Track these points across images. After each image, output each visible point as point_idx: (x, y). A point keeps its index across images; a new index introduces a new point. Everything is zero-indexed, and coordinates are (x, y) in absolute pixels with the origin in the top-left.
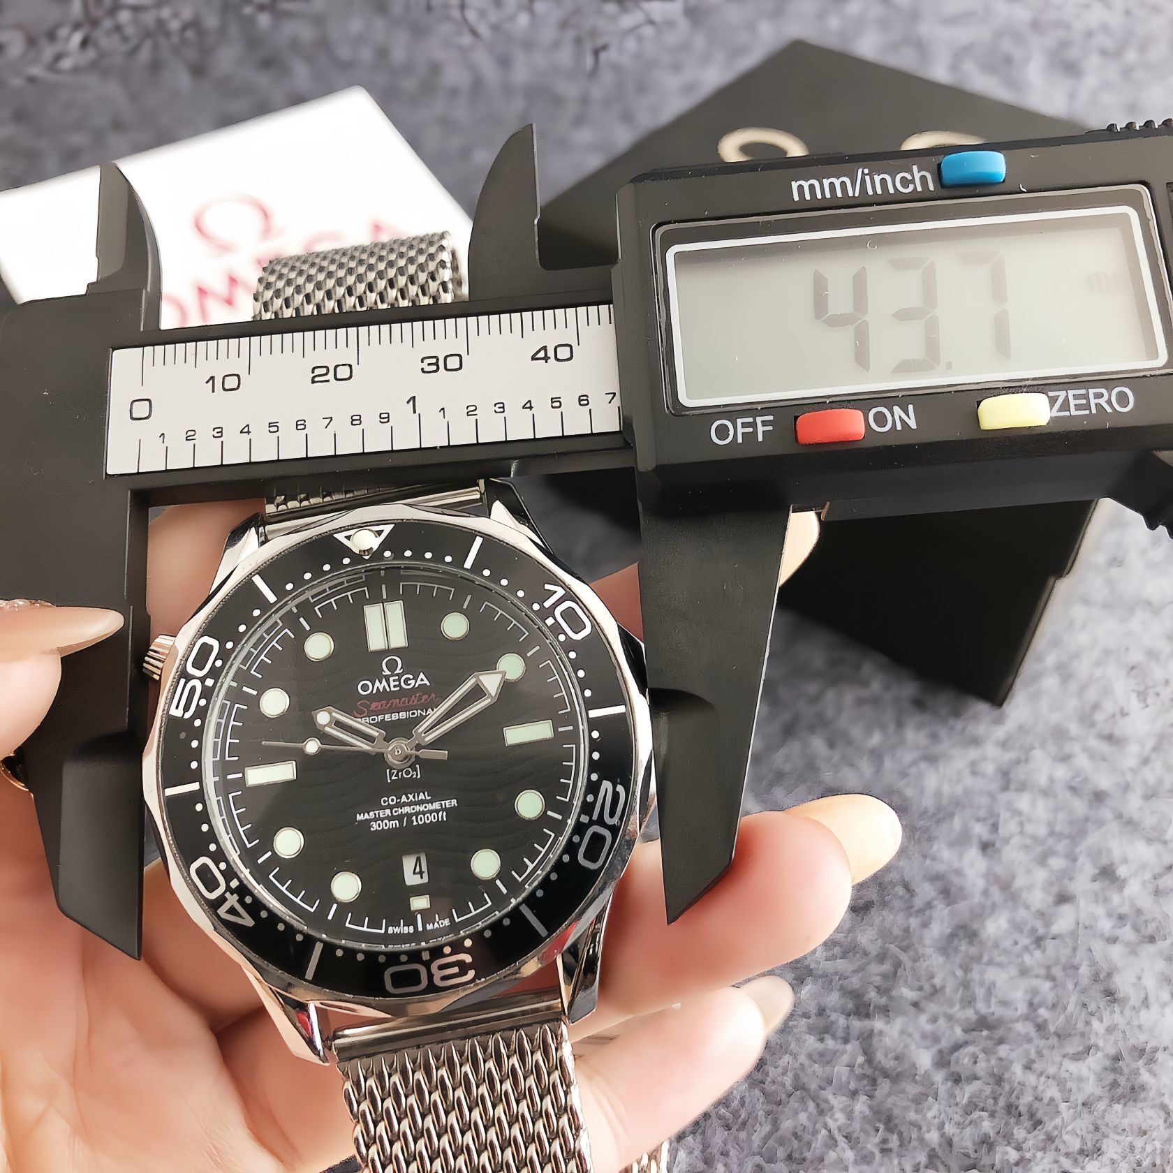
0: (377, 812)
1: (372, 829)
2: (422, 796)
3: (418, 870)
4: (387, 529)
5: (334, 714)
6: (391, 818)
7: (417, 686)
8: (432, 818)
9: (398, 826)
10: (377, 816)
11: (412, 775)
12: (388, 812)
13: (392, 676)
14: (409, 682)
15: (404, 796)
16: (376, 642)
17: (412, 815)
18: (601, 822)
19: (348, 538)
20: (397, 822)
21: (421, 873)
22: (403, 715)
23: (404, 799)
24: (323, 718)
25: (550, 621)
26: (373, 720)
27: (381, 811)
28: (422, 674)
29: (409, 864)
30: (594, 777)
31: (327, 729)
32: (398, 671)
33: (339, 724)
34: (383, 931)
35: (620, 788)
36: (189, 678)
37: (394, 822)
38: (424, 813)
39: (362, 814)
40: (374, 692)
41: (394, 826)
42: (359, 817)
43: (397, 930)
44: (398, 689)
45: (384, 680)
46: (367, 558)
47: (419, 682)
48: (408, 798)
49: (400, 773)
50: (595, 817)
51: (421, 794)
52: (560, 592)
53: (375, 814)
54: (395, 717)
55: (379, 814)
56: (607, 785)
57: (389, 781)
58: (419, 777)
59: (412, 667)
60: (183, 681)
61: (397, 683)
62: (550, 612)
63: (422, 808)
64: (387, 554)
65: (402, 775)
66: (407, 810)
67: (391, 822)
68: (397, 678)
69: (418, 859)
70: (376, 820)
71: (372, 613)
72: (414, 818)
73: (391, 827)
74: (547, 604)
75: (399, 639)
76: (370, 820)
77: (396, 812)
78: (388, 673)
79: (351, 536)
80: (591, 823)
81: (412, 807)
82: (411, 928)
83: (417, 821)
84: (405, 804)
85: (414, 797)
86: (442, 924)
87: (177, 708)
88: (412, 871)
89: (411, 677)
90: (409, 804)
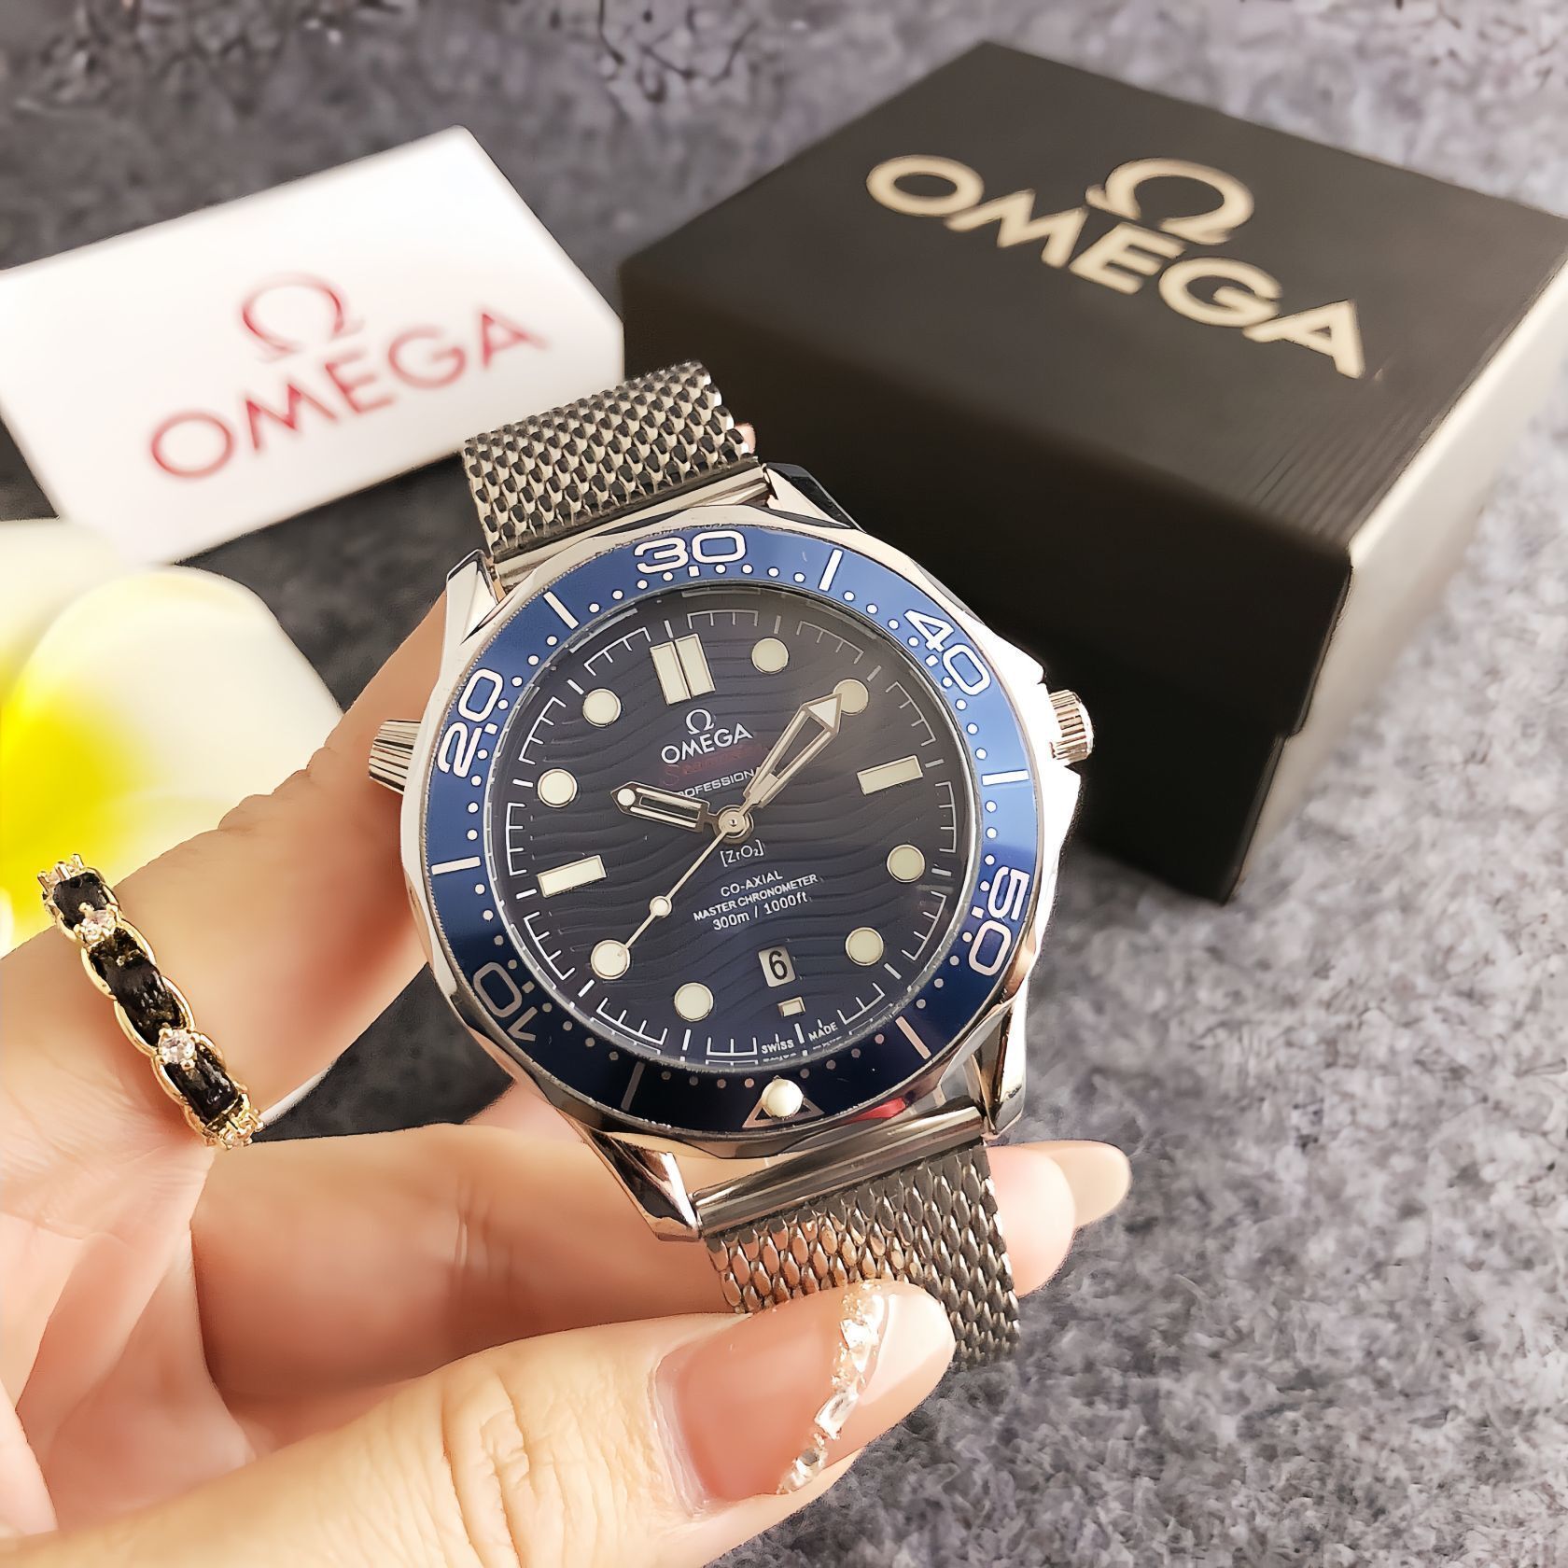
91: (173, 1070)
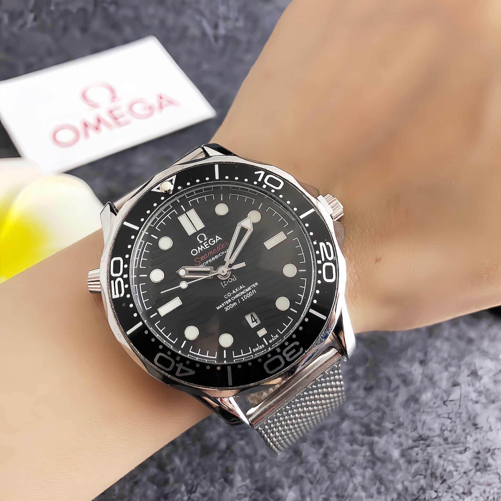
0: (225, 303)
1: (226, 311)
2: (241, 287)
3: (253, 320)
4: (174, 178)
5: (186, 269)
6: (232, 302)
7: (217, 242)
8: (250, 295)
9: (237, 304)
10: (226, 304)
11: (233, 280)
12: (229, 300)
13: (204, 242)
14: (213, 242)
15: (233, 291)
16: (190, 231)
17: (240, 297)
18: (327, 261)
19: (158, 189)
20: (235, 303)
21: (256, 321)
22: (217, 257)
23: (234, 292)
24: (182, 272)
25: (264, 186)
26: (205, 264)
27: (226, 302)
28: (216, 236)
29: (248, 318)
30: (315, 243)
31: (186, 276)
32: (205, 239)
33: (191, 272)
34: (251, 352)
35: (328, 243)
36: (115, 279)
37: (234, 304)
38: (245, 294)
39: (219, 306)
40: (199, 252)
41: (235, 305)
42: (218, 308)
43: (257, 349)
44: (209, 247)
45: (201, 245)
46: (171, 193)
47: (217, 240)
48: (236, 291)
49: (227, 282)
50: (323, 260)
51: (240, 286)
52: (263, 173)
53: (224, 304)
54: (213, 259)
55: (226, 303)
56: (322, 244)
57: (224, 287)
58: (236, 280)
59: (211, 235)
60: (112, 282)
61: (208, 244)
62: (263, 182)
63: (243, 292)
64: (179, 188)
65: (228, 282)
66: (237, 296)
67: (233, 304)
68: (206, 242)
69: (252, 315)
70: (226, 306)
71: (183, 219)
72: (242, 298)
73: (234, 306)
74: (260, 180)
75: (200, 225)
76: (224, 307)
77: (233, 299)
78: (201, 242)
79: (159, 187)
80: (323, 263)
81: (239, 294)
82: (263, 345)
83: (244, 299)
84: (235, 294)
85: (238, 289)
86: (275, 338)
87: (115, 294)
88: (251, 321)
89: (213, 239)
90: (237, 293)
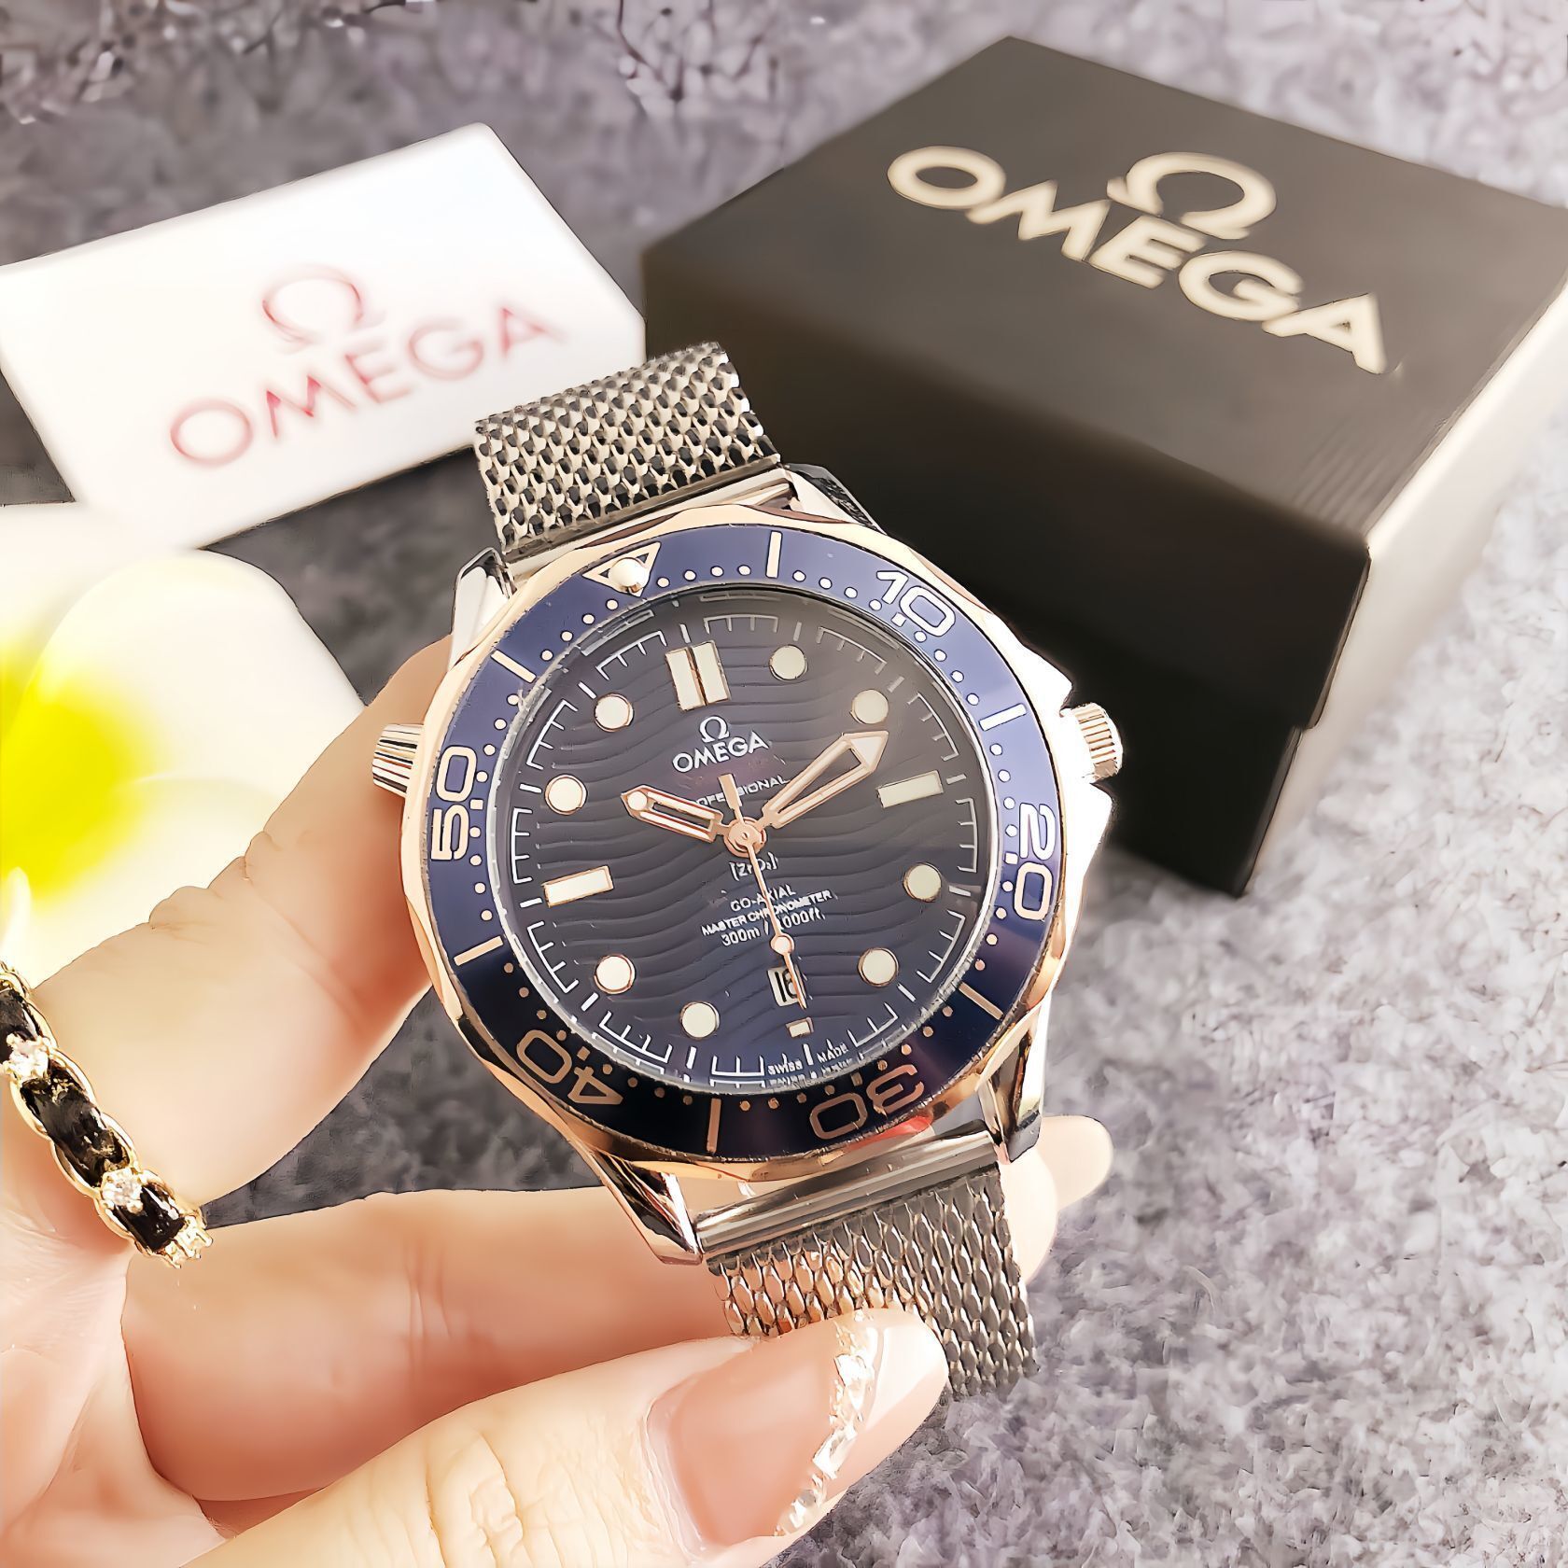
91: (121, 1213)
